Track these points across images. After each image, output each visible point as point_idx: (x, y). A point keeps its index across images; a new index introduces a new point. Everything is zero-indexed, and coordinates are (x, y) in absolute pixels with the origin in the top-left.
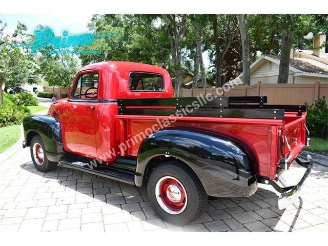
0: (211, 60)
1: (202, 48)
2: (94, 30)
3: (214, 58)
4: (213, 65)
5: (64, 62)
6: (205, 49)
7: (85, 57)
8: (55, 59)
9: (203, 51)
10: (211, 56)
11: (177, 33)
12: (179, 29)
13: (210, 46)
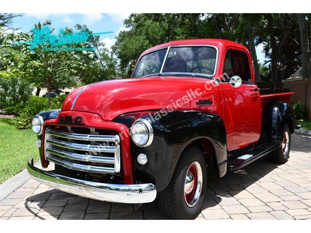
0: (267, 54)
1: (255, 41)
2: (131, 27)
3: (270, 51)
4: (269, 59)
5: (102, 63)
6: (260, 41)
7: (125, 56)
8: (93, 59)
9: (257, 44)
10: (266, 49)
11: (226, 25)
12: (228, 21)
13: (265, 37)
